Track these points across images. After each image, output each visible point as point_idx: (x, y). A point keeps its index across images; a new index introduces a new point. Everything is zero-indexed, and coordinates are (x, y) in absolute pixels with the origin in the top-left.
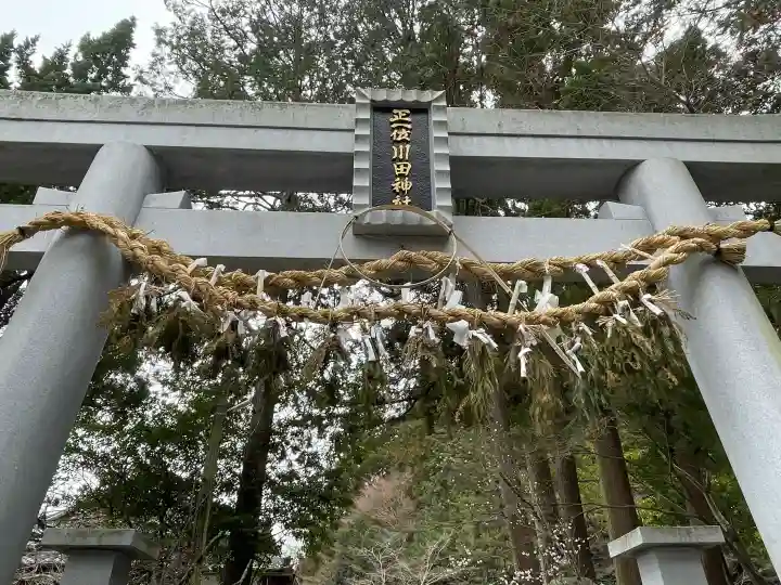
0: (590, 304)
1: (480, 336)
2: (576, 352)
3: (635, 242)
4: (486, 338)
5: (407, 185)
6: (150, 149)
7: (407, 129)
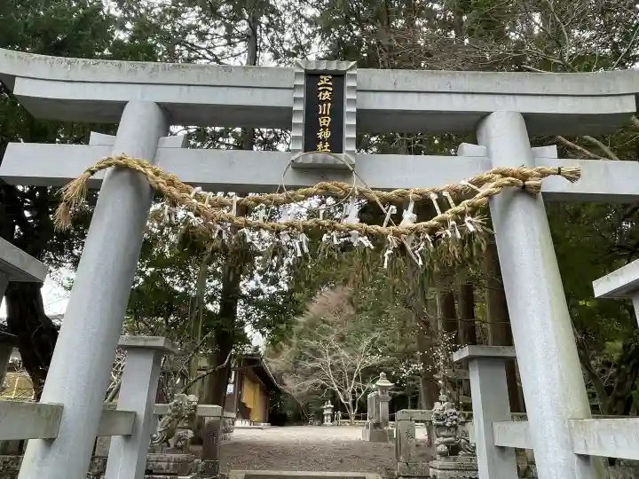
0: (433, 222)
1: (364, 241)
2: (420, 252)
3: (470, 179)
4: (367, 242)
5: (327, 134)
6: (159, 104)
7: (329, 91)
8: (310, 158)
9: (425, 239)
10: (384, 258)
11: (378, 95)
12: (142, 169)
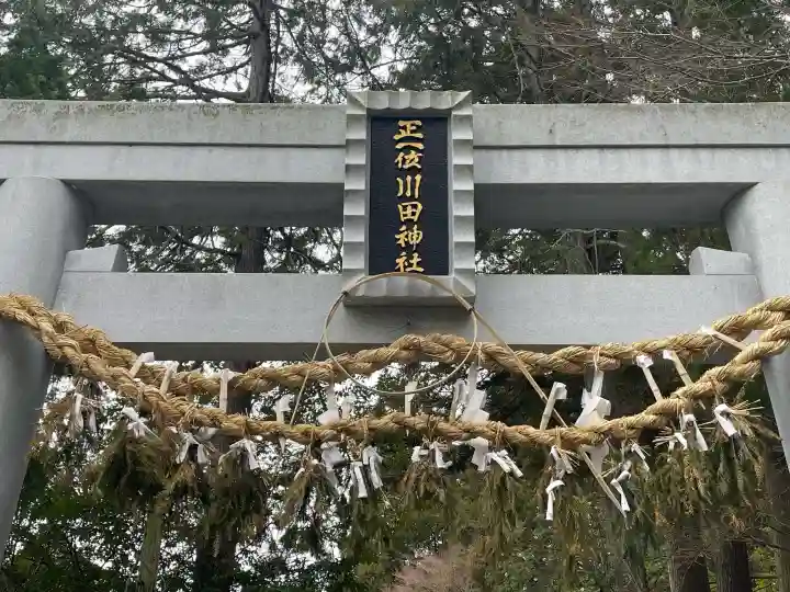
0: (646, 417)
1: (500, 461)
2: (622, 483)
3: (719, 322)
4: (506, 464)
5: (416, 236)
6: (67, 183)
7: (417, 150)
8: (383, 286)
9: (630, 454)
10: (545, 497)
11: (517, 154)
12: (29, 319)
